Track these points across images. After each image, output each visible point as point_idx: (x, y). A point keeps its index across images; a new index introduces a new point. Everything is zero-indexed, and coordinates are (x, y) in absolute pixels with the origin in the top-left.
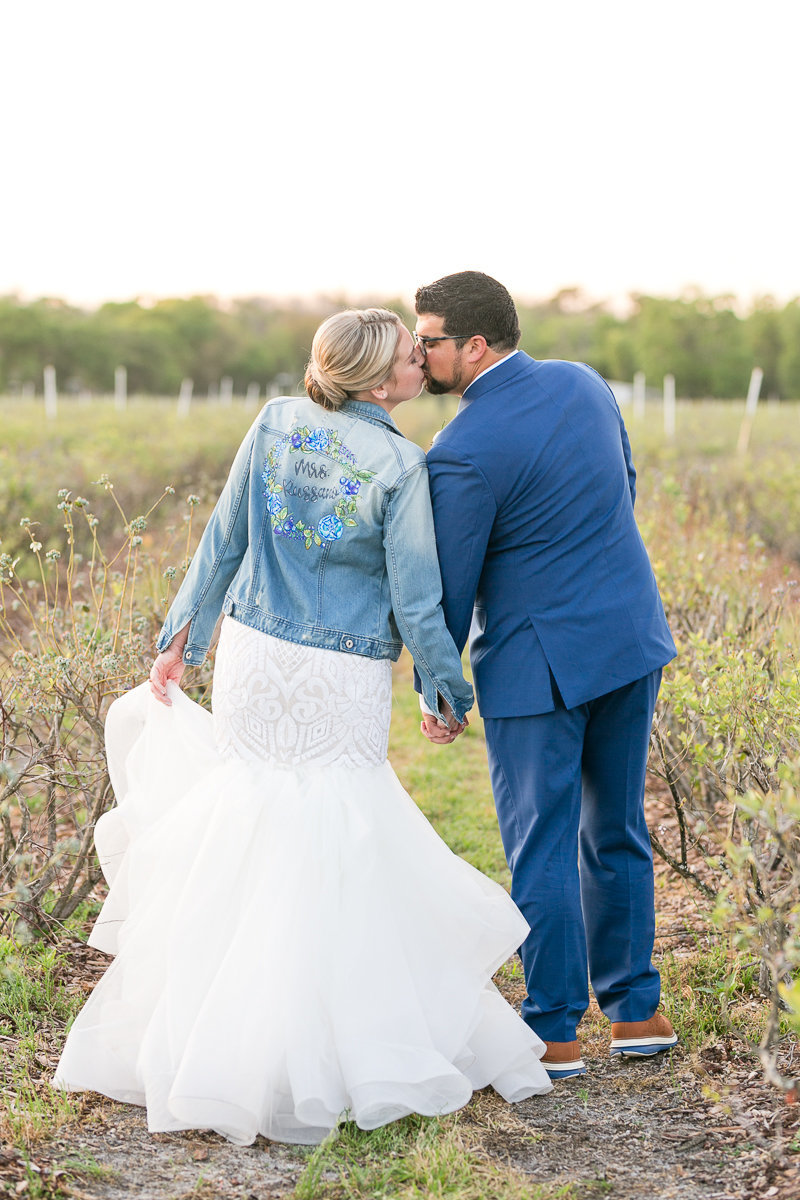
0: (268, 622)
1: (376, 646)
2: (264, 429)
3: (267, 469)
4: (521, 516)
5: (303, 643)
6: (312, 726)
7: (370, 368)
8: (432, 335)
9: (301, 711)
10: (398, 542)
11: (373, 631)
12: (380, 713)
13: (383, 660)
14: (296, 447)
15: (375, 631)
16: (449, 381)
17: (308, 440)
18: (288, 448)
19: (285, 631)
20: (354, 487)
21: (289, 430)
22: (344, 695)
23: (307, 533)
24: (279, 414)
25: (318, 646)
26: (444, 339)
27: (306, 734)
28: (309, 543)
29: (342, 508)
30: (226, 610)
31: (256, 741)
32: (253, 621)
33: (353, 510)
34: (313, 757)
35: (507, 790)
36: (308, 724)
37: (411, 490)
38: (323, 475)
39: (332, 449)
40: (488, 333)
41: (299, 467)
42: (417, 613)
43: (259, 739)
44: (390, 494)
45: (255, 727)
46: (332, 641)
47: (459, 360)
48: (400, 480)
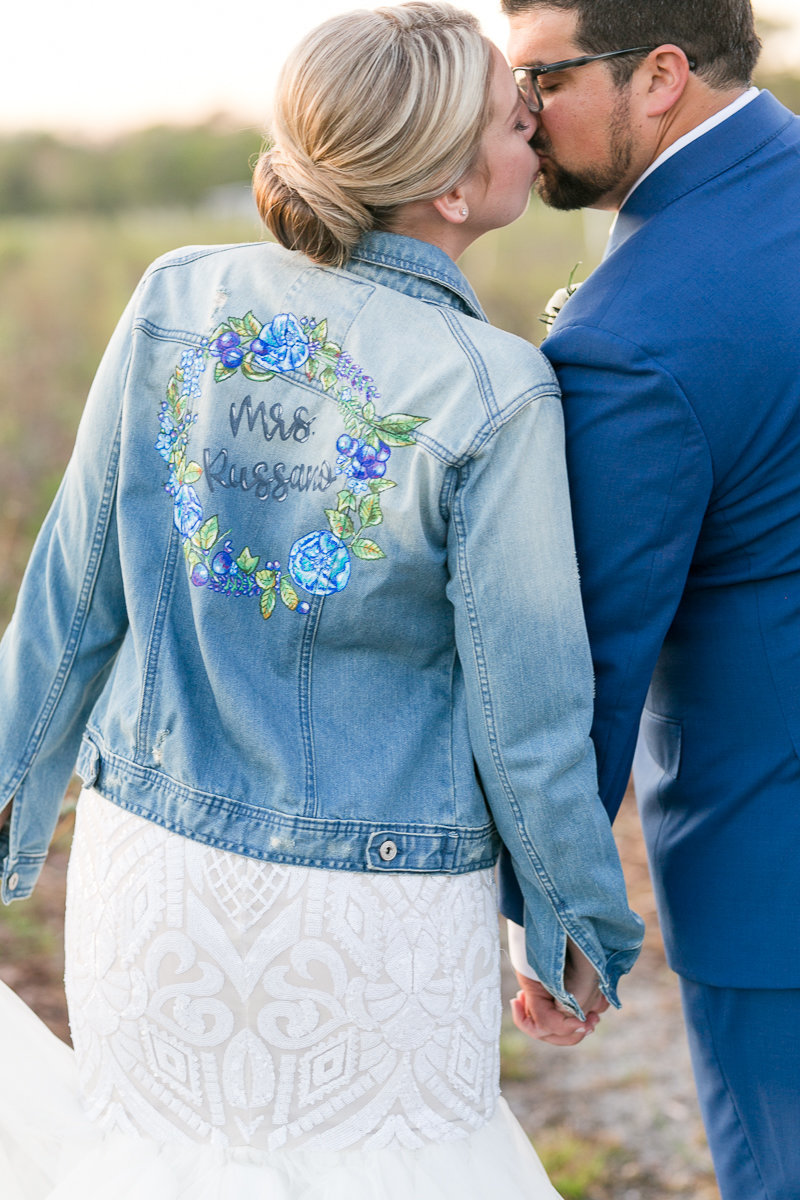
0: (184, 808)
1: (453, 844)
2: (151, 331)
3: (167, 426)
4: (778, 502)
5: (273, 857)
6: (308, 1056)
7: (430, 142)
8: (550, 58)
9: (281, 1022)
10: (487, 590)
11: (441, 810)
12: (475, 1007)
13: (474, 875)
14: (230, 366)
15: (447, 807)
16: (600, 171)
17: (258, 346)
18: (209, 374)
19: (226, 828)
20: (372, 461)
21: (207, 324)
22: (385, 978)
23: (263, 579)
24: (184, 289)
25: (312, 864)
26: (582, 63)
27: (297, 1074)
28: (268, 603)
29: (347, 512)
30: (84, 770)
31: (176, 1096)
32: (147, 803)
33: (372, 517)
34: (319, 1128)
35: (745, 1143)
36: (302, 1052)
37: (512, 459)
38: (300, 433)
39: (321, 366)
40: (688, 38)
41: (238, 416)
42: (538, 763)
43: (182, 1090)
44: (459, 471)
45: (170, 1061)
46: (345, 849)
47: (624, 111)
48: (484, 435)
